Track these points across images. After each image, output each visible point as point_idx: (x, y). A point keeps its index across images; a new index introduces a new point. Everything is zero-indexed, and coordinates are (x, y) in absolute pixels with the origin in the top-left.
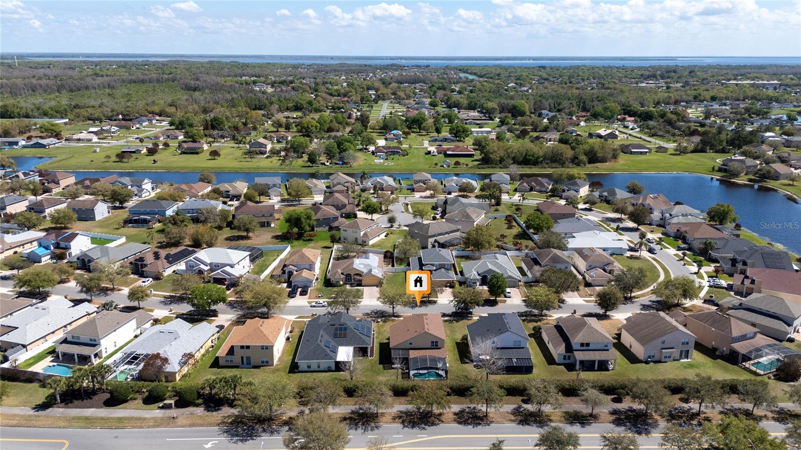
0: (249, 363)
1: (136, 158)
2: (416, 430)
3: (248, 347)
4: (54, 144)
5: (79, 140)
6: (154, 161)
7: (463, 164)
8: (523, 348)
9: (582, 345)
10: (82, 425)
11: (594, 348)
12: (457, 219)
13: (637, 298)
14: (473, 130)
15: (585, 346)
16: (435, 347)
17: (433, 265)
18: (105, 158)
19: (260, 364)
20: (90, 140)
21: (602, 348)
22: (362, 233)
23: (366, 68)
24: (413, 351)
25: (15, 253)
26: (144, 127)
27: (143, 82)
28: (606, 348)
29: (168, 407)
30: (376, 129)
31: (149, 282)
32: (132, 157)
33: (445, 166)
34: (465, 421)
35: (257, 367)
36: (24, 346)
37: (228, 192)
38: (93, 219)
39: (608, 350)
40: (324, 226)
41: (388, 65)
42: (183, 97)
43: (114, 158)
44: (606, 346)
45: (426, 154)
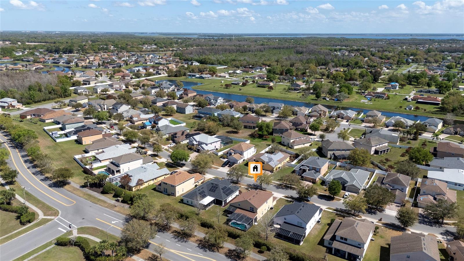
0: (167, 192)
1: (234, 87)
2: (201, 250)
3: (166, 184)
4: (208, 77)
5: (220, 76)
6: (240, 89)
7: (422, 109)
8: (303, 228)
9: (342, 238)
10: (86, 197)
11: (349, 243)
12: (361, 143)
13: (448, 225)
14: (460, 87)
15: (344, 240)
16: (252, 211)
17: (308, 167)
18: (221, 86)
19: (171, 194)
20: (225, 77)
21: (356, 245)
22: (292, 141)
23: (426, 42)
24: (239, 209)
25: (143, 123)
26: (257, 72)
27: (280, 48)
28: (359, 246)
29: (118, 201)
30: (386, 81)
31: (173, 145)
32: (231, 86)
33: (407, 109)
34: (230, 256)
35: (169, 195)
36: (100, 161)
37: (253, 108)
38: (185, 113)
39: (360, 248)
40: (279, 133)
41: (448, 40)
42: (294, 57)
43: (224, 87)
44: (359, 245)
45: (404, 100)
